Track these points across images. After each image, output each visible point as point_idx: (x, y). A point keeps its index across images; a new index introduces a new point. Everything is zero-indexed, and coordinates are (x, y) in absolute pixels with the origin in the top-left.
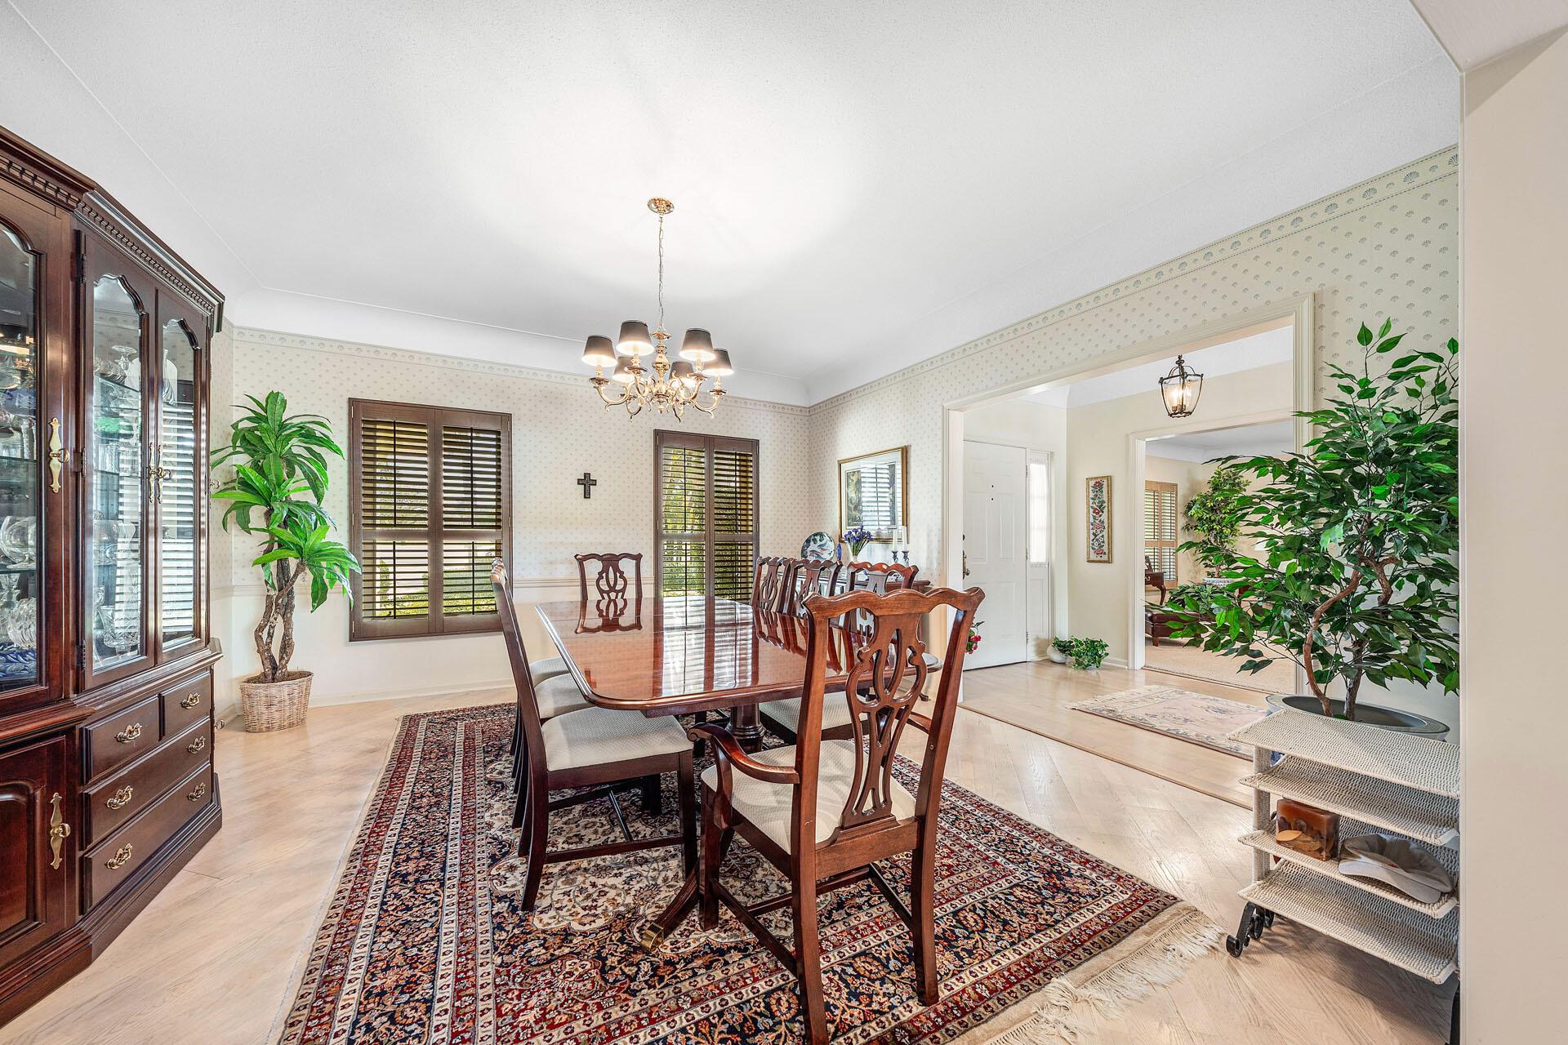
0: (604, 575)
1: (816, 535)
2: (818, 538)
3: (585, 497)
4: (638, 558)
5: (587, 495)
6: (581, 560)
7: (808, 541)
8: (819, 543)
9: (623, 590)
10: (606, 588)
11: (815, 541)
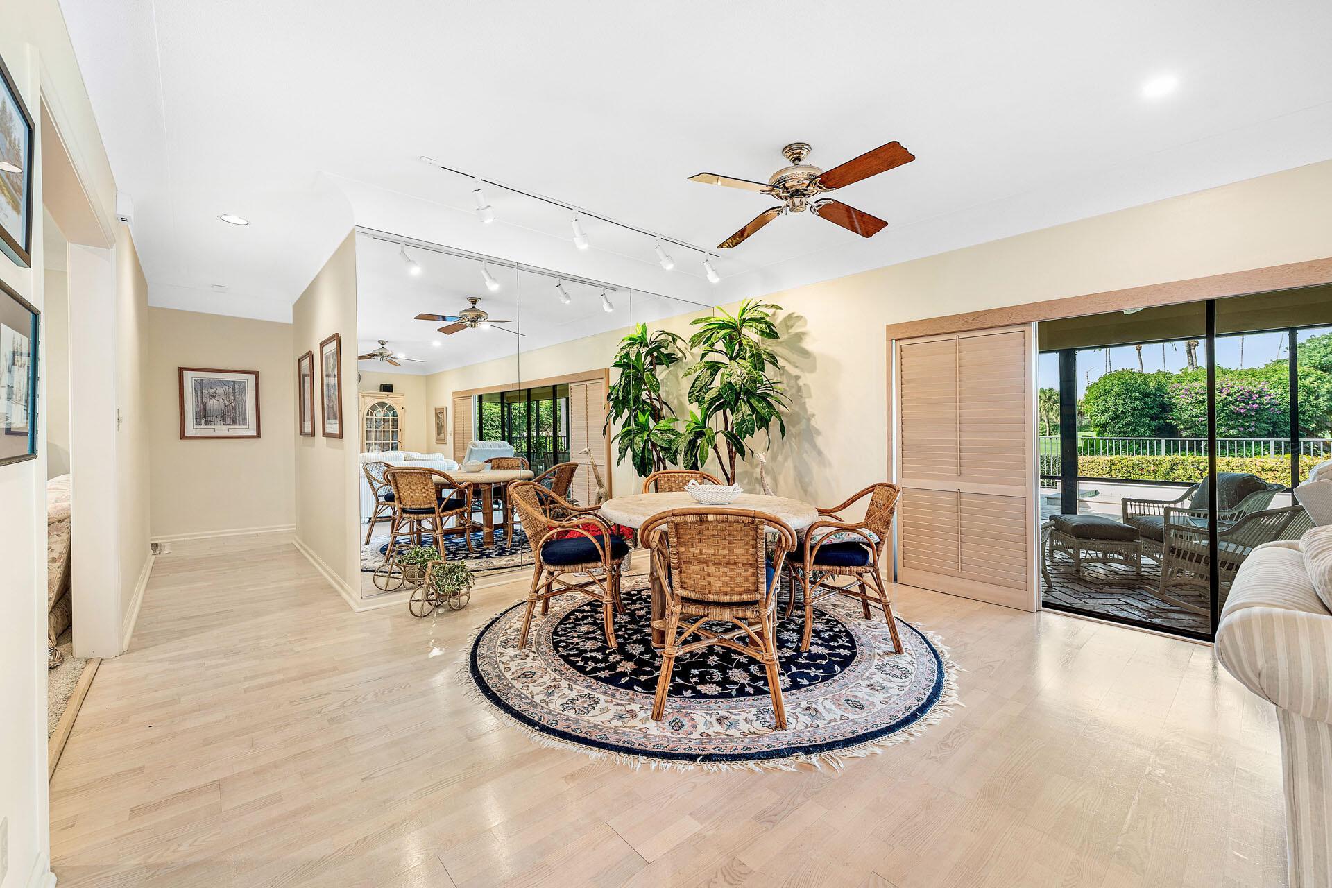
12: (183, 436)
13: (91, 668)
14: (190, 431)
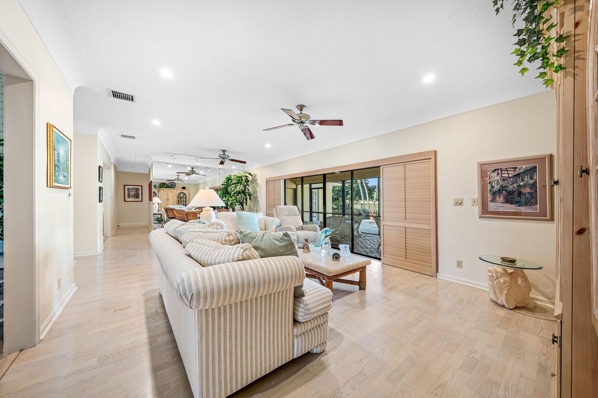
12: (125, 201)
13: (106, 238)
14: (127, 199)
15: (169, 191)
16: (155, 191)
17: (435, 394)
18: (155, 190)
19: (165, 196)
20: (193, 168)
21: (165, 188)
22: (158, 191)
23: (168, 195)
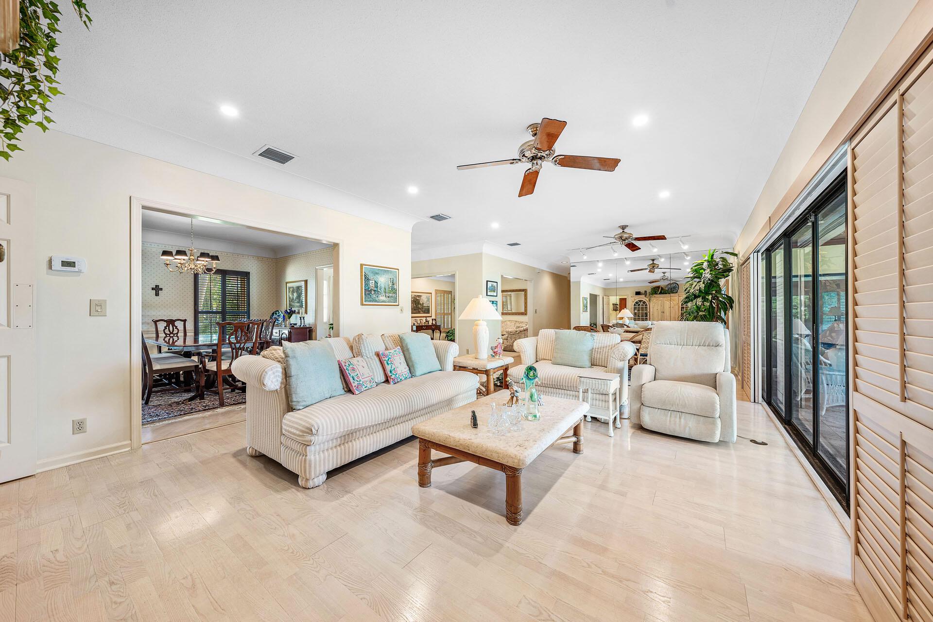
0: (167, 328)
1: (276, 311)
2: (277, 312)
3: (156, 295)
4: (185, 321)
5: (157, 294)
6: (156, 322)
7: (273, 314)
8: (278, 314)
9: (177, 334)
10: (168, 332)
11: (276, 314)
15: (665, 299)
16: (645, 301)
17: (186, 577)
18: (645, 298)
19: (659, 308)
20: (653, 260)
21: (659, 294)
22: (650, 300)
23: (663, 306)
